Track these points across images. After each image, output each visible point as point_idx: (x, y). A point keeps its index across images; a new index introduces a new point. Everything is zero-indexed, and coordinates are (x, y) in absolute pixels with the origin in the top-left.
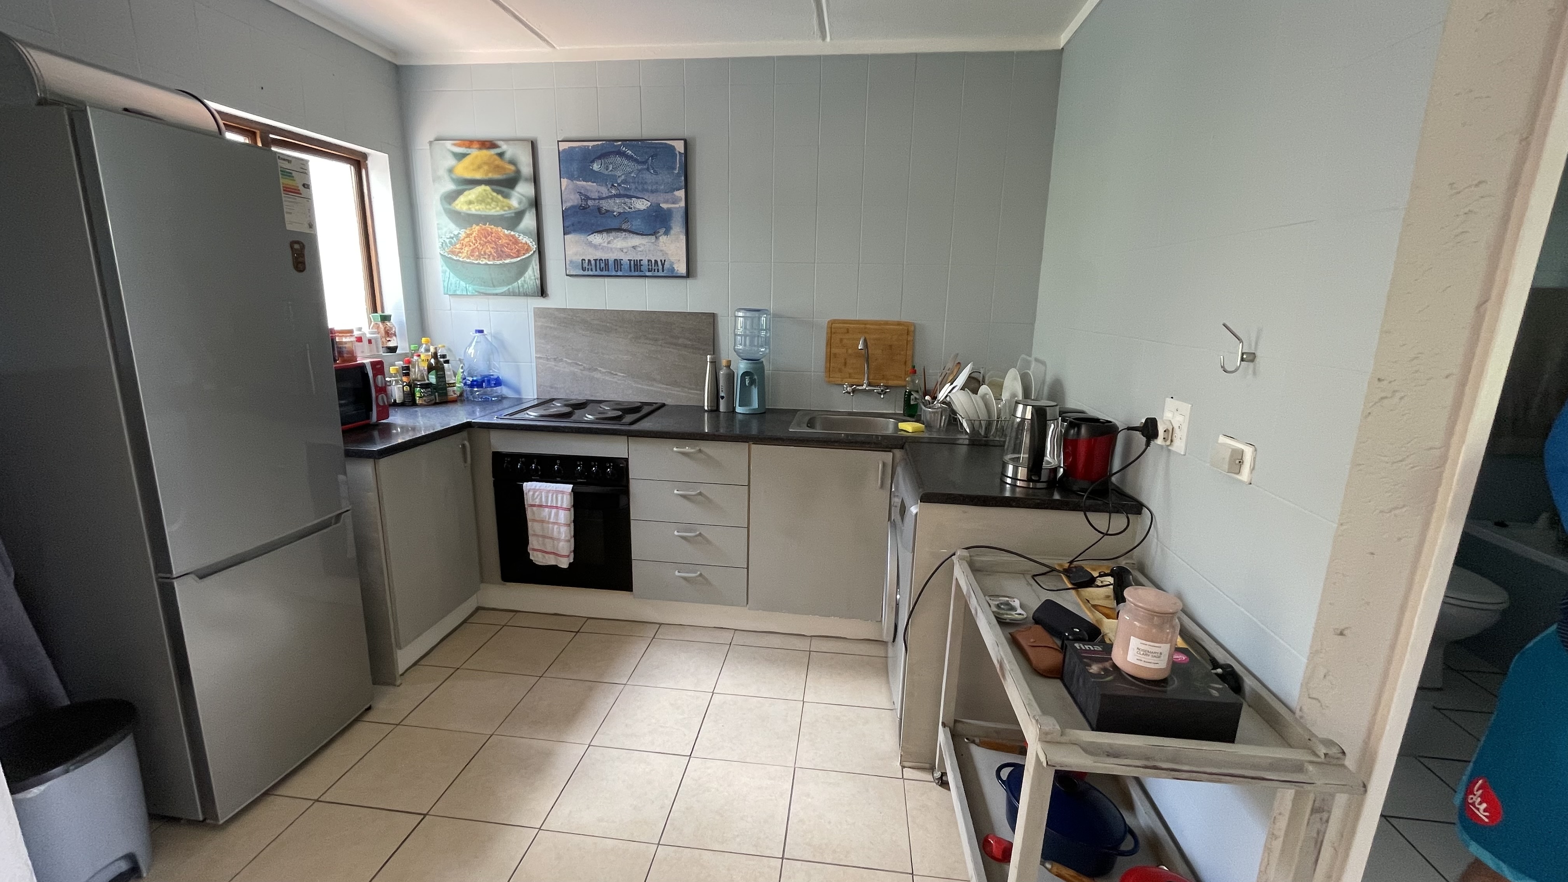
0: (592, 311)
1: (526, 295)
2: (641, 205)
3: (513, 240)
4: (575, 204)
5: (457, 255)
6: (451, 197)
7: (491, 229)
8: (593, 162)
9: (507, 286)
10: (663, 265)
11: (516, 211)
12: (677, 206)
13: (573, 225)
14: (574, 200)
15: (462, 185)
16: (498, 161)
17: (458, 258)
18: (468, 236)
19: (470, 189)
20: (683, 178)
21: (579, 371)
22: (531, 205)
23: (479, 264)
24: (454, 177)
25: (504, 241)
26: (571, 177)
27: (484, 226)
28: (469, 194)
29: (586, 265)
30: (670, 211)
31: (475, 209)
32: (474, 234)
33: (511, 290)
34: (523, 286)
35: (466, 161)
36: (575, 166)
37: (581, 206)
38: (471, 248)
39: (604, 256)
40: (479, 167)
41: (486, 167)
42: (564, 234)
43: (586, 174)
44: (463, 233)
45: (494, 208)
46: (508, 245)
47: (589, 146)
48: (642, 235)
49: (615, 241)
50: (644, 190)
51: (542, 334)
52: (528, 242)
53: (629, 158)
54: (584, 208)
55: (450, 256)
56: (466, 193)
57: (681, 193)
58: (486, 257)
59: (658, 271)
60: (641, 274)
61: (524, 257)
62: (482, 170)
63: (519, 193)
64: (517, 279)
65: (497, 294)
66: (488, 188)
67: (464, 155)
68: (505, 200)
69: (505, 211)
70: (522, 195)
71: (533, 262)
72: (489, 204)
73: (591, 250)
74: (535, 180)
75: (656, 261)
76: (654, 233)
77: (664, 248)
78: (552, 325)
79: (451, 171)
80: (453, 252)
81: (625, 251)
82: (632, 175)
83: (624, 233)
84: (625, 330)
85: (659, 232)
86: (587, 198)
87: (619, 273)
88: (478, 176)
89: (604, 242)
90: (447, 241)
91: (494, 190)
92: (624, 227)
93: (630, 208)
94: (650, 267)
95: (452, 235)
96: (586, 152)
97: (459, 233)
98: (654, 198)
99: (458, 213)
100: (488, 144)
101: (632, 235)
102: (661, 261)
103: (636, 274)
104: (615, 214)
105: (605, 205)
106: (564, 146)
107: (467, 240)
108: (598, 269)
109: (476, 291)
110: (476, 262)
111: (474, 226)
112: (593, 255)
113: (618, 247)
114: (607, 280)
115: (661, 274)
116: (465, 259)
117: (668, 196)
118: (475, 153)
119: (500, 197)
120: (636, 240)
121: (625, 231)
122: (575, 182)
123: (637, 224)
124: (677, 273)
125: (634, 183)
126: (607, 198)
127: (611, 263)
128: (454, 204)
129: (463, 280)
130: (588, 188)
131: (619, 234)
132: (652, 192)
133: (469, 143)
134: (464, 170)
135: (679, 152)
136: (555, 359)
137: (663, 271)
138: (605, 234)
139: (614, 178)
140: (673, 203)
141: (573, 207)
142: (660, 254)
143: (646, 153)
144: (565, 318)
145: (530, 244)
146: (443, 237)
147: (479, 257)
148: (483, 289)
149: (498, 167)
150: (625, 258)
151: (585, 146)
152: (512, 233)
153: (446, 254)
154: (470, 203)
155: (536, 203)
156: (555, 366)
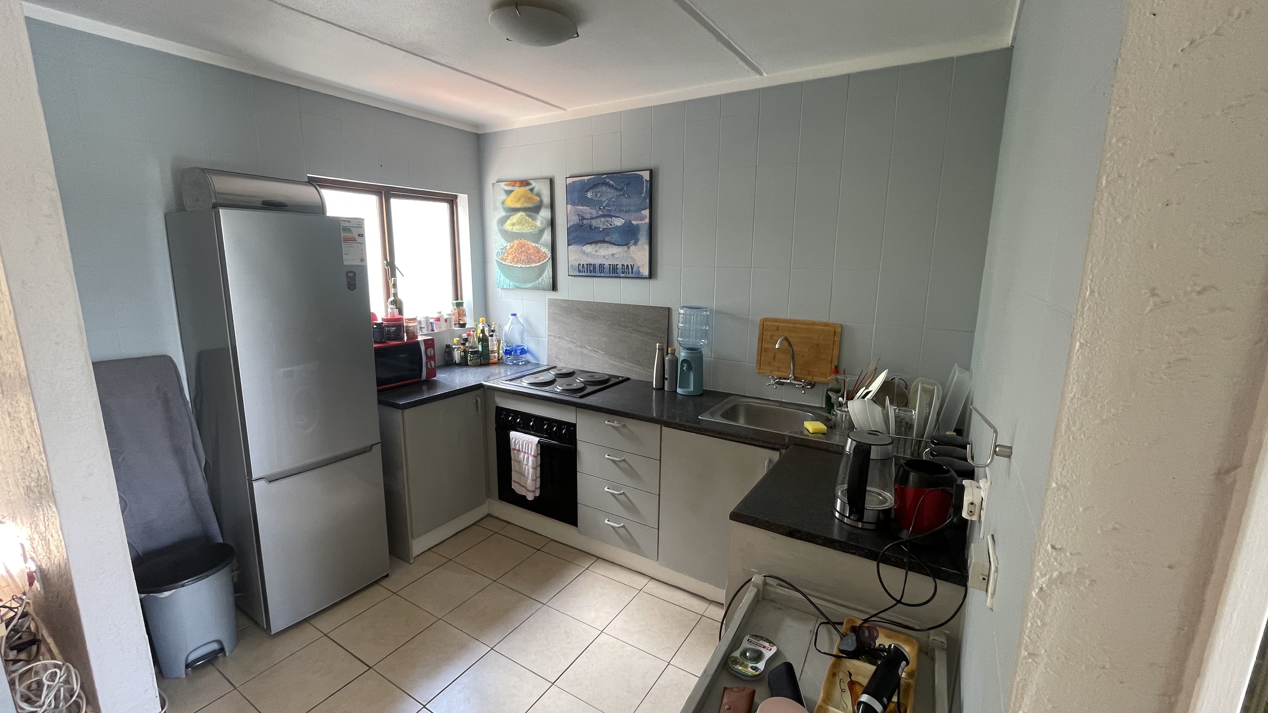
0: (585, 303)
1: (544, 289)
2: (618, 222)
3: (537, 250)
4: (575, 223)
5: (505, 261)
6: (503, 221)
7: (525, 242)
8: (587, 191)
9: (532, 283)
10: (632, 268)
11: (540, 229)
12: (643, 222)
13: (574, 239)
14: (575, 220)
15: (509, 212)
16: (530, 195)
17: (505, 263)
18: (512, 247)
19: (513, 215)
20: (648, 200)
21: (574, 347)
22: (548, 225)
23: (517, 267)
24: (504, 206)
25: (531, 251)
26: (573, 204)
27: (520, 241)
28: (513, 218)
29: (581, 268)
30: (638, 225)
31: (516, 229)
32: (515, 247)
33: (535, 286)
34: (542, 283)
35: (513, 194)
36: (576, 195)
37: (579, 225)
38: (513, 256)
39: (593, 262)
40: (519, 199)
41: (523, 199)
42: (568, 246)
43: (584, 201)
44: (508, 246)
45: (526, 228)
46: (534, 253)
47: (585, 180)
48: (618, 245)
49: (600, 250)
50: (621, 211)
51: (552, 318)
52: (546, 251)
53: (611, 186)
54: (581, 226)
55: (501, 261)
56: (511, 218)
57: (646, 213)
58: (521, 262)
59: (629, 273)
60: (617, 275)
61: (543, 262)
62: (520, 201)
63: (541, 217)
64: (538, 279)
65: (526, 289)
66: (523, 214)
67: (511, 191)
68: (533, 222)
69: (533, 229)
70: (543, 218)
71: (548, 266)
72: (524, 225)
73: (585, 257)
74: (552, 206)
75: (627, 266)
76: (627, 244)
77: (633, 256)
78: (558, 312)
79: (503, 203)
80: (503, 259)
81: (607, 257)
82: (613, 200)
83: (606, 244)
84: (605, 318)
85: (630, 243)
86: (583, 218)
87: (603, 275)
88: (518, 205)
89: (593, 252)
90: (500, 251)
91: (527, 215)
92: (607, 239)
93: (611, 225)
94: (623, 270)
95: (503, 247)
96: (583, 183)
97: (507, 246)
98: (627, 216)
99: (506, 232)
100: (525, 183)
101: (612, 245)
102: (631, 265)
103: (614, 275)
104: (601, 229)
105: (594, 223)
106: (570, 181)
107: (511, 250)
108: (589, 272)
109: (515, 286)
110: (515, 266)
111: (515, 241)
112: (586, 260)
113: (602, 254)
114: (595, 279)
115: (630, 275)
116: (509, 264)
117: (637, 215)
118: (519, 191)
119: (530, 219)
120: (615, 250)
121: (607, 242)
122: (575, 207)
123: (615, 237)
124: (642, 275)
125: (614, 205)
126: (596, 217)
127: (597, 266)
128: (504, 226)
129: (508, 278)
130: (584, 211)
131: (603, 245)
132: (626, 212)
133: (514, 183)
134: (511, 202)
135: (646, 180)
136: (559, 337)
137: (632, 273)
138: (594, 245)
139: (601, 203)
140: (641, 220)
141: (574, 225)
142: (630, 260)
143: (623, 182)
144: (567, 307)
145: (547, 253)
146: (498, 248)
147: (517, 262)
148: (517, 284)
149: (530, 198)
150: (606, 263)
151: (583, 180)
152: (537, 245)
153: (499, 260)
154: (513, 224)
155: (552, 223)
156: (559, 342)
